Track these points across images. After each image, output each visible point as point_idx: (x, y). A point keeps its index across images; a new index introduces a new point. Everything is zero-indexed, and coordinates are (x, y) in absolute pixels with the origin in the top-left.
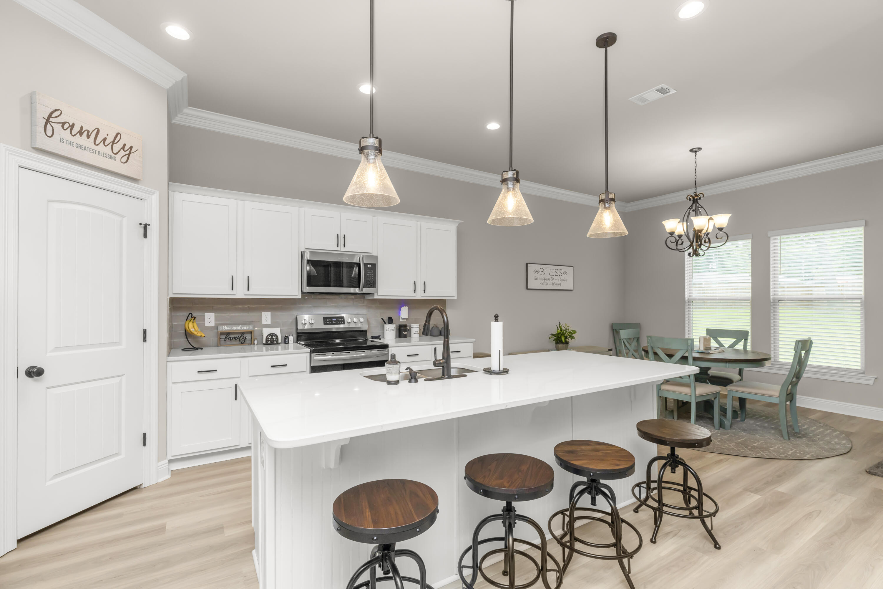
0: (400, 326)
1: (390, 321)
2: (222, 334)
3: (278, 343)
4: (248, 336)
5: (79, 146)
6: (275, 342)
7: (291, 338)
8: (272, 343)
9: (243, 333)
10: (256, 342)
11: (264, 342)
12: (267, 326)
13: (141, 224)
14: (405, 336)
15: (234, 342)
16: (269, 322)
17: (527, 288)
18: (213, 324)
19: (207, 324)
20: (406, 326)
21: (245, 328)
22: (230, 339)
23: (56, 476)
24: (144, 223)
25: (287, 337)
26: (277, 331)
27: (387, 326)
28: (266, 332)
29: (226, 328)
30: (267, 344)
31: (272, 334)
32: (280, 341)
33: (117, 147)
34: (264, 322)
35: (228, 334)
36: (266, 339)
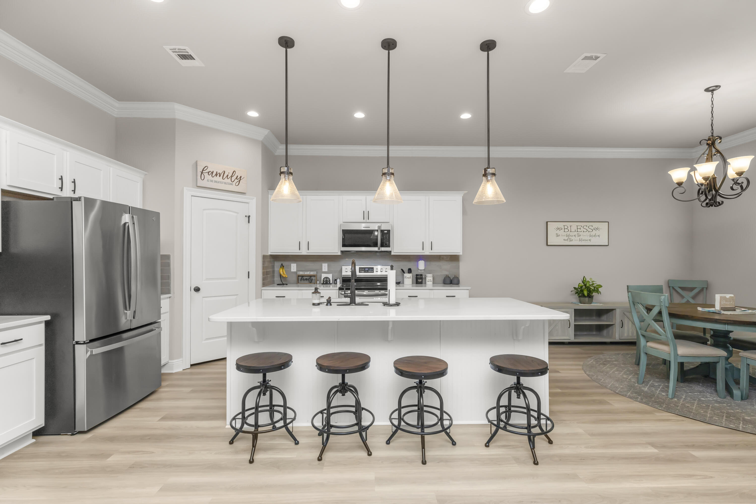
0: (417, 275)
1: (410, 271)
2: (299, 276)
3: (330, 284)
4: (313, 278)
5: (216, 182)
6: (328, 283)
7: (338, 280)
8: (326, 283)
9: (311, 276)
10: (318, 282)
11: (322, 282)
12: (325, 273)
13: (246, 216)
14: (421, 283)
15: (306, 282)
16: (326, 270)
17: (547, 245)
18: (295, 270)
19: (292, 270)
20: (421, 275)
21: (312, 273)
22: (304, 280)
23: (207, 339)
24: (248, 215)
25: (336, 280)
26: (330, 276)
27: (407, 275)
28: (324, 276)
29: (301, 273)
30: (323, 284)
31: (327, 278)
32: (331, 282)
33: (233, 178)
34: (323, 270)
35: (302, 276)
36: (323, 281)
